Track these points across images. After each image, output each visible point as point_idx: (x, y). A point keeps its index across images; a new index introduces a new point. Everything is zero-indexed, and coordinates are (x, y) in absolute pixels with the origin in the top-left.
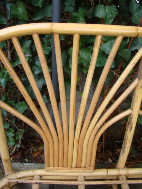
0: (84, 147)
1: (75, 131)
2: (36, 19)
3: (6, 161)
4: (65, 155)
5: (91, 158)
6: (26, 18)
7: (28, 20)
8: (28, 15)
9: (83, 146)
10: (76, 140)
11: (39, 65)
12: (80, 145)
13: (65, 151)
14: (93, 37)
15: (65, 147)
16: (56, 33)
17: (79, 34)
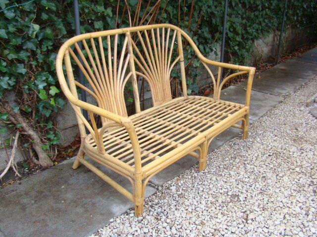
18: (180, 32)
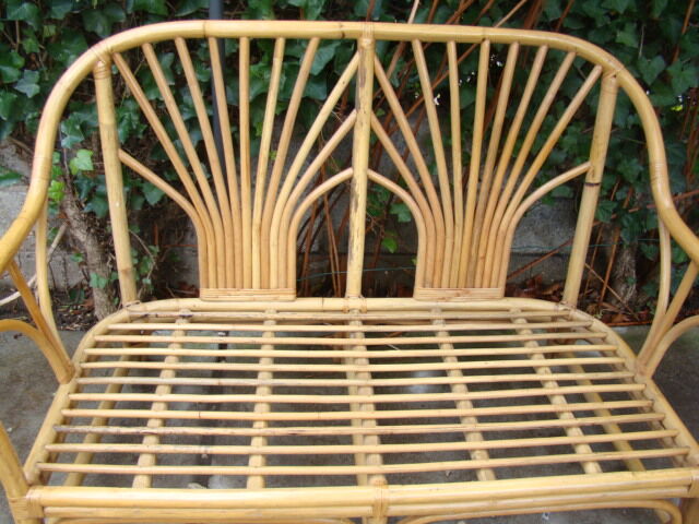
0: (271, 243)
1: (252, 210)
2: (184, 14)
3: (125, 272)
4: (238, 261)
5: (287, 267)
6: (163, 11)
7: (166, 14)
8: (166, 5)
9: (269, 240)
10: (255, 228)
11: (190, 103)
12: (263, 238)
13: (237, 251)
14: (270, 42)
15: (237, 244)
16: (212, 36)
17: (249, 37)
18: (614, 75)
